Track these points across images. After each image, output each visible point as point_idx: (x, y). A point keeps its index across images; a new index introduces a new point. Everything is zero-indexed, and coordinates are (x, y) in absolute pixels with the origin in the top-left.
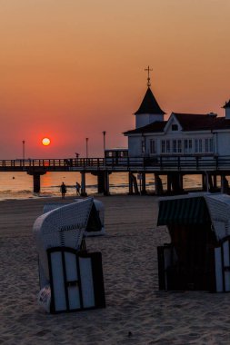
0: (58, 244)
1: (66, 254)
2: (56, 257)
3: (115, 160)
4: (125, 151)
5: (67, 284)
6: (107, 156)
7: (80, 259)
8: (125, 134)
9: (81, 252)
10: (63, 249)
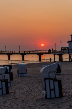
0: (48, 77)
1: (50, 80)
2: (47, 81)
3: (64, 51)
4: (67, 48)
5: (51, 90)
6: (62, 49)
7: (55, 82)
8: (68, 42)
9: (55, 80)
10: (49, 79)
